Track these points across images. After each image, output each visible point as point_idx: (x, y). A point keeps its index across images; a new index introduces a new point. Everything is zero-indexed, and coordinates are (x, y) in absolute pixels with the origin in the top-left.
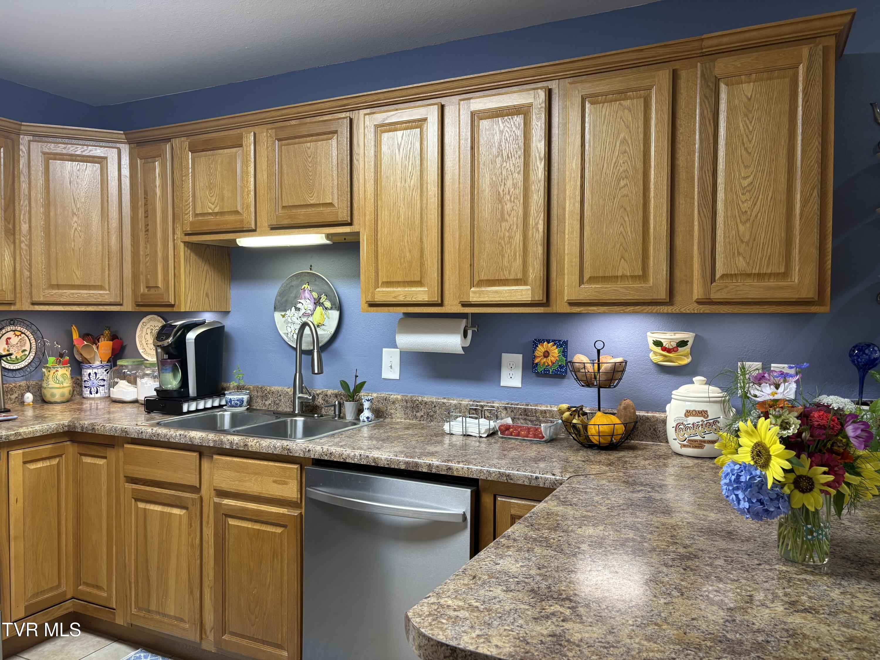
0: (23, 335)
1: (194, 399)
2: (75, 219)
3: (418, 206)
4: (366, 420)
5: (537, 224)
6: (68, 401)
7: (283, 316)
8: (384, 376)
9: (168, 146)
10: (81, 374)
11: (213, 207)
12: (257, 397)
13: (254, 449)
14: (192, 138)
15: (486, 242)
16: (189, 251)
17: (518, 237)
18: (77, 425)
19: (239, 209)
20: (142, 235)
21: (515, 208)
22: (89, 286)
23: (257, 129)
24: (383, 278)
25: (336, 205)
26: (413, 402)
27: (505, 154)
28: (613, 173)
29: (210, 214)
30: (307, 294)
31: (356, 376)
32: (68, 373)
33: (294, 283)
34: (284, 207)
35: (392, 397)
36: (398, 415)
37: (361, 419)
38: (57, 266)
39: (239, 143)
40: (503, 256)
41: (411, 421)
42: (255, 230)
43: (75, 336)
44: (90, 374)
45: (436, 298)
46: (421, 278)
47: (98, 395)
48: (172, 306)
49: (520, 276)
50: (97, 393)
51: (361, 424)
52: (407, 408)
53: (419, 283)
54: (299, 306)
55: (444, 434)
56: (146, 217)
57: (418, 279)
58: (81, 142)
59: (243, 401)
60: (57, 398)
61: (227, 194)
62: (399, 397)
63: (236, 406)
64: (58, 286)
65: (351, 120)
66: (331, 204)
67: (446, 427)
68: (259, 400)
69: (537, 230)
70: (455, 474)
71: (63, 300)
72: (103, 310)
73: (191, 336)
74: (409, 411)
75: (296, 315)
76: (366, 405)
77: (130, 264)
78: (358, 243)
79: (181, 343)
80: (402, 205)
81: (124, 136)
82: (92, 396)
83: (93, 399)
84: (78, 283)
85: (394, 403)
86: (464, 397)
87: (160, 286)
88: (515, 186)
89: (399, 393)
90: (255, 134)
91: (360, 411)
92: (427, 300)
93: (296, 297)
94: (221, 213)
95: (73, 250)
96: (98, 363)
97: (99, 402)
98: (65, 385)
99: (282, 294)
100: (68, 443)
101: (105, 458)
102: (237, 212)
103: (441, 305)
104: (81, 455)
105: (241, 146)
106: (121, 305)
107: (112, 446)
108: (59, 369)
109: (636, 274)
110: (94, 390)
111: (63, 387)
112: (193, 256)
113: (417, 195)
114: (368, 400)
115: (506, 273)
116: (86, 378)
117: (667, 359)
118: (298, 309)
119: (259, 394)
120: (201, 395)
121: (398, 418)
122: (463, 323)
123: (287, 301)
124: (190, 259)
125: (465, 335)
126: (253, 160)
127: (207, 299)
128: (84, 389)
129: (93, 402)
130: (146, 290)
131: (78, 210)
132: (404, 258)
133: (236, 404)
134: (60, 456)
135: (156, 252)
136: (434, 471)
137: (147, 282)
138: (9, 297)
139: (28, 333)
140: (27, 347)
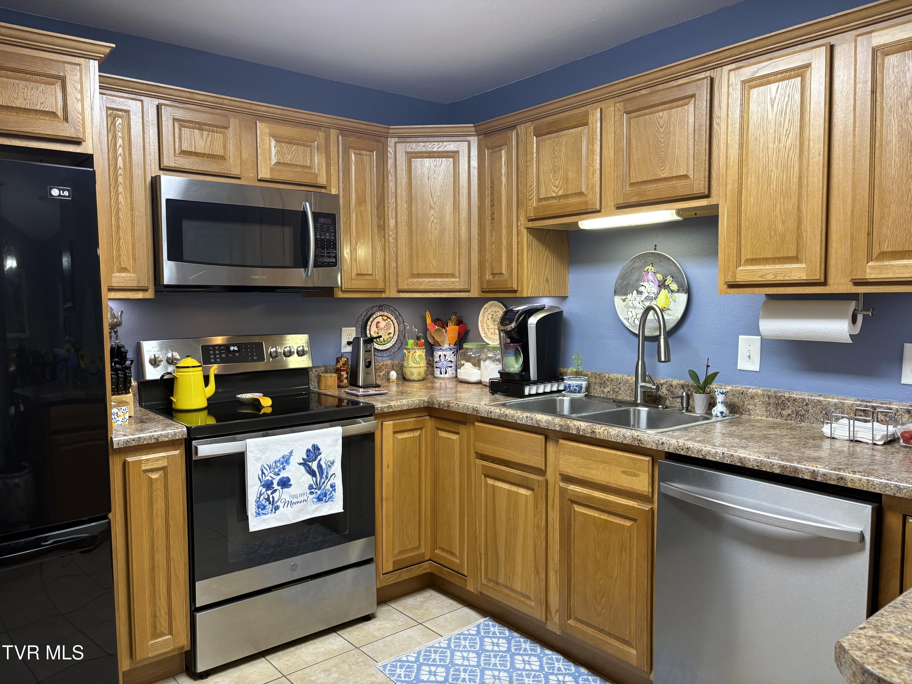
0: (389, 320)
1: (535, 383)
2: (432, 212)
3: (797, 168)
4: (719, 414)
6: (423, 380)
7: (624, 300)
8: (739, 367)
9: (514, 133)
10: (432, 356)
11: (557, 190)
12: (595, 384)
13: (602, 437)
14: (537, 122)
15: (892, 205)
16: (531, 237)
18: (435, 401)
19: (584, 190)
20: (488, 223)
22: (443, 274)
23: (603, 105)
24: (746, 254)
25: (692, 177)
26: (778, 398)
29: (553, 198)
30: (650, 277)
31: (708, 366)
32: (424, 355)
33: (637, 265)
34: (632, 184)
35: (750, 390)
36: (758, 412)
37: (714, 413)
38: (417, 256)
39: (585, 121)
41: (775, 420)
42: (599, 211)
43: (429, 321)
44: (440, 356)
45: (818, 276)
46: (798, 251)
47: (447, 375)
48: (515, 291)
50: (446, 373)
51: (714, 419)
52: (769, 404)
53: (796, 259)
54: (641, 289)
55: (823, 437)
56: (492, 206)
57: (792, 253)
58: (437, 139)
59: (582, 387)
60: (415, 377)
61: (571, 175)
62: (760, 392)
63: (574, 392)
64: (419, 276)
65: (712, 80)
66: (686, 176)
67: (826, 430)
68: (597, 387)
70: (850, 485)
71: (422, 287)
72: (454, 296)
73: (533, 321)
74: (771, 408)
75: (638, 299)
76: (720, 398)
77: (477, 252)
78: (717, 217)
79: (523, 328)
80: (774, 169)
81: (473, 129)
82: (442, 376)
83: (441, 378)
84: (434, 271)
85: (752, 398)
86: (848, 394)
87: (504, 272)
89: (759, 387)
90: (601, 110)
91: (712, 404)
92: (805, 278)
93: (638, 280)
94: (565, 196)
95: (430, 241)
96: (446, 346)
97: (448, 381)
98: (421, 365)
99: (623, 277)
100: (427, 417)
101: (458, 433)
102: (581, 194)
103: (824, 283)
104: (438, 429)
105: (587, 124)
106: (469, 291)
107: (464, 423)
108: (417, 351)
110: (443, 370)
111: (420, 367)
112: (535, 242)
113: (794, 155)
114: (722, 393)
116: (437, 359)
118: (641, 293)
119: (597, 381)
120: (542, 379)
121: (758, 415)
122: (852, 305)
123: (628, 284)
124: (532, 245)
125: (854, 320)
126: (599, 137)
127: (547, 284)
128: (435, 369)
129: (443, 381)
130: (491, 277)
131: (435, 203)
132: (775, 230)
133: (575, 390)
134: (421, 429)
135: (501, 239)
136: (819, 479)
137: (492, 269)
138: (381, 286)
139: (393, 318)
140: (392, 331)
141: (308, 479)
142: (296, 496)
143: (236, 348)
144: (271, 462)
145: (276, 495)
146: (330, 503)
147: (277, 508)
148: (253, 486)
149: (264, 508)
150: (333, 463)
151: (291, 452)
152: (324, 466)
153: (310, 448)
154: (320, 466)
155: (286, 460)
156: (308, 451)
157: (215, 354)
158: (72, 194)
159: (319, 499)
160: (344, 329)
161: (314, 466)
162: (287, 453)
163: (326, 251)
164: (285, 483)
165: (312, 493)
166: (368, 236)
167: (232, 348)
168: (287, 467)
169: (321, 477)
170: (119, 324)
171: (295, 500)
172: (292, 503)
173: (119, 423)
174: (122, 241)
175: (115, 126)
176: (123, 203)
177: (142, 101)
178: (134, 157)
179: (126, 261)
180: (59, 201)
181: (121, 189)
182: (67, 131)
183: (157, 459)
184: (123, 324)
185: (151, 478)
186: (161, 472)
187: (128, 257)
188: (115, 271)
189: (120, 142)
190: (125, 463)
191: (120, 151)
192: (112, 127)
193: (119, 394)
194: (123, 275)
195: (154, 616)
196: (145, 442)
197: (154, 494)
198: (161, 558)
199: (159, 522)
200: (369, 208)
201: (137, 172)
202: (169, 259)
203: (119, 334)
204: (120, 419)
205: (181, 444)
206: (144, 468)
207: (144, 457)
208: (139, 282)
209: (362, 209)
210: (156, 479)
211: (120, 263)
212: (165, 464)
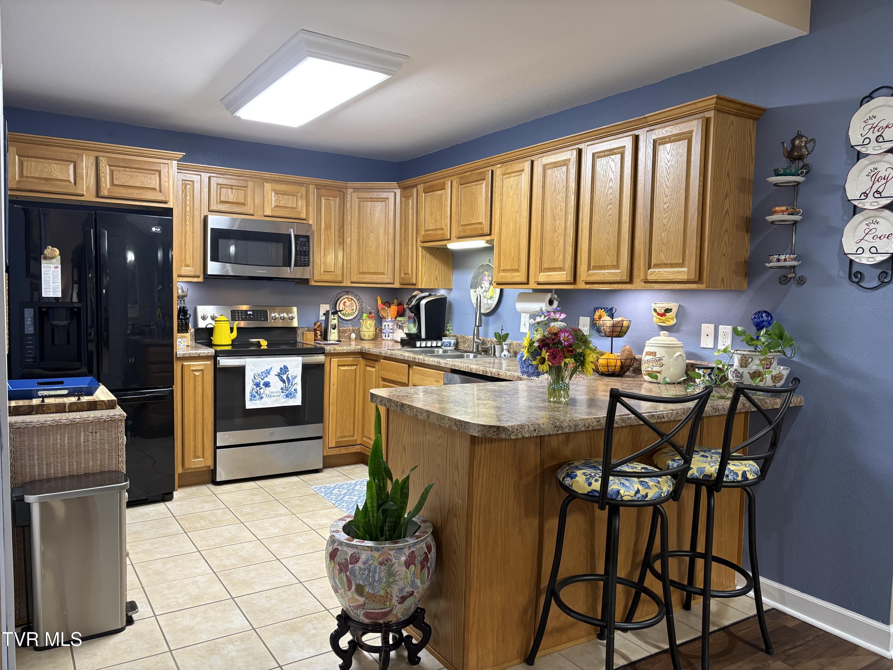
0: (352, 301)
1: (424, 340)
2: (372, 235)
3: (519, 223)
4: (504, 356)
5: (570, 233)
6: (373, 340)
7: (475, 292)
8: (521, 331)
9: (415, 190)
10: (381, 325)
11: (432, 226)
12: (461, 342)
13: (427, 362)
14: (425, 184)
15: (548, 245)
16: (425, 252)
17: (562, 242)
18: (364, 349)
19: (443, 227)
20: (403, 242)
21: (561, 223)
22: (378, 273)
23: (452, 178)
24: (502, 268)
25: (484, 223)
27: (557, 191)
28: (605, 201)
29: (431, 230)
30: (486, 279)
31: (502, 330)
32: (373, 324)
33: (481, 271)
34: (462, 225)
38: (363, 261)
39: (444, 187)
40: (554, 253)
42: (450, 239)
43: (379, 302)
44: (385, 325)
45: (524, 279)
46: (519, 266)
47: (389, 338)
48: (415, 285)
49: (561, 266)
50: (388, 336)
53: (517, 270)
54: (482, 285)
56: (405, 232)
57: (516, 268)
58: (376, 190)
59: (451, 344)
60: (367, 338)
61: (438, 218)
63: (446, 346)
64: (363, 273)
65: (492, 171)
66: (481, 223)
68: (462, 344)
69: (570, 237)
71: (365, 280)
72: (384, 287)
73: (423, 302)
75: (481, 291)
76: (505, 347)
77: (399, 260)
78: (494, 246)
79: (418, 306)
80: (512, 223)
81: (397, 185)
82: (386, 338)
83: (387, 340)
84: (372, 271)
87: (410, 273)
88: (561, 209)
90: (451, 181)
91: (502, 350)
92: (520, 280)
93: (482, 280)
94: (436, 230)
95: (371, 252)
96: (390, 319)
97: (389, 342)
98: (371, 330)
99: (474, 278)
100: (361, 359)
101: (374, 367)
102: (442, 229)
103: (528, 283)
104: (367, 366)
105: (445, 189)
106: (393, 284)
107: (377, 361)
108: (368, 321)
109: (613, 264)
110: (387, 335)
111: (370, 331)
112: (428, 255)
114: (506, 344)
115: (556, 264)
116: (383, 328)
117: (661, 321)
118: (482, 287)
119: (462, 340)
120: (427, 339)
122: (549, 296)
123: (477, 282)
124: (425, 256)
125: (551, 302)
126: (449, 197)
127: (436, 281)
128: (383, 334)
129: (386, 342)
130: (404, 275)
131: (374, 229)
132: (511, 255)
133: (447, 345)
134: (357, 365)
135: (409, 253)
137: (405, 271)
138: (340, 279)
139: (355, 300)
140: (354, 308)
141: (281, 385)
142: (272, 393)
143: (251, 313)
144: (260, 372)
145: (262, 391)
146: (293, 399)
147: (262, 398)
148: (249, 384)
149: (255, 397)
150: (296, 377)
151: (271, 368)
152: (290, 378)
153: (282, 367)
154: (288, 378)
155: (268, 372)
156: (281, 368)
157: (238, 316)
158: (162, 230)
159: (287, 396)
160: (321, 305)
161: (285, 377)
162: (268, 368)
163: (302, 257)
164: (267, 385)
165: (282, 392)
166: (332, 248)
167: (249, 313)
168: (269, 376)
169: (289, 384)
170: (186, 296)
171: (273, 395)
172: (271, 396)
173: (182, 347)
174: (187, 250)
175: (186, 190)
176: (188, 230)
177: (200, 175)
178: (195, 205)
179: (189, 261)
180: (155, 234)
181: (188, 223)
182: (161, 198)
183: (199, 365)
184: (188, 295)
185: (195, 375)
186: (201, 372)
187: (190, 259)
188: (183, 266)
189: (188, 198)
190: (182, 366)
191: (188, 202)
192: (185, 190)
193: (183, 333)
194: (187, 268)
195: (195, 447)
196: (193, 356)
197: (197, 383)
198: (199, 416)
199: (199, 398)
200: (333, 231)
201: (197, 213)
202: (212, 260)
203: (185, 301)
204: (182, 345)
205: (211, 359)
206: (192, 369)
207: (192, 363)
208: (195, 272)
209: (329, 232)
210: (198, 375)
211: (186, 262)
212: (203, 368)
